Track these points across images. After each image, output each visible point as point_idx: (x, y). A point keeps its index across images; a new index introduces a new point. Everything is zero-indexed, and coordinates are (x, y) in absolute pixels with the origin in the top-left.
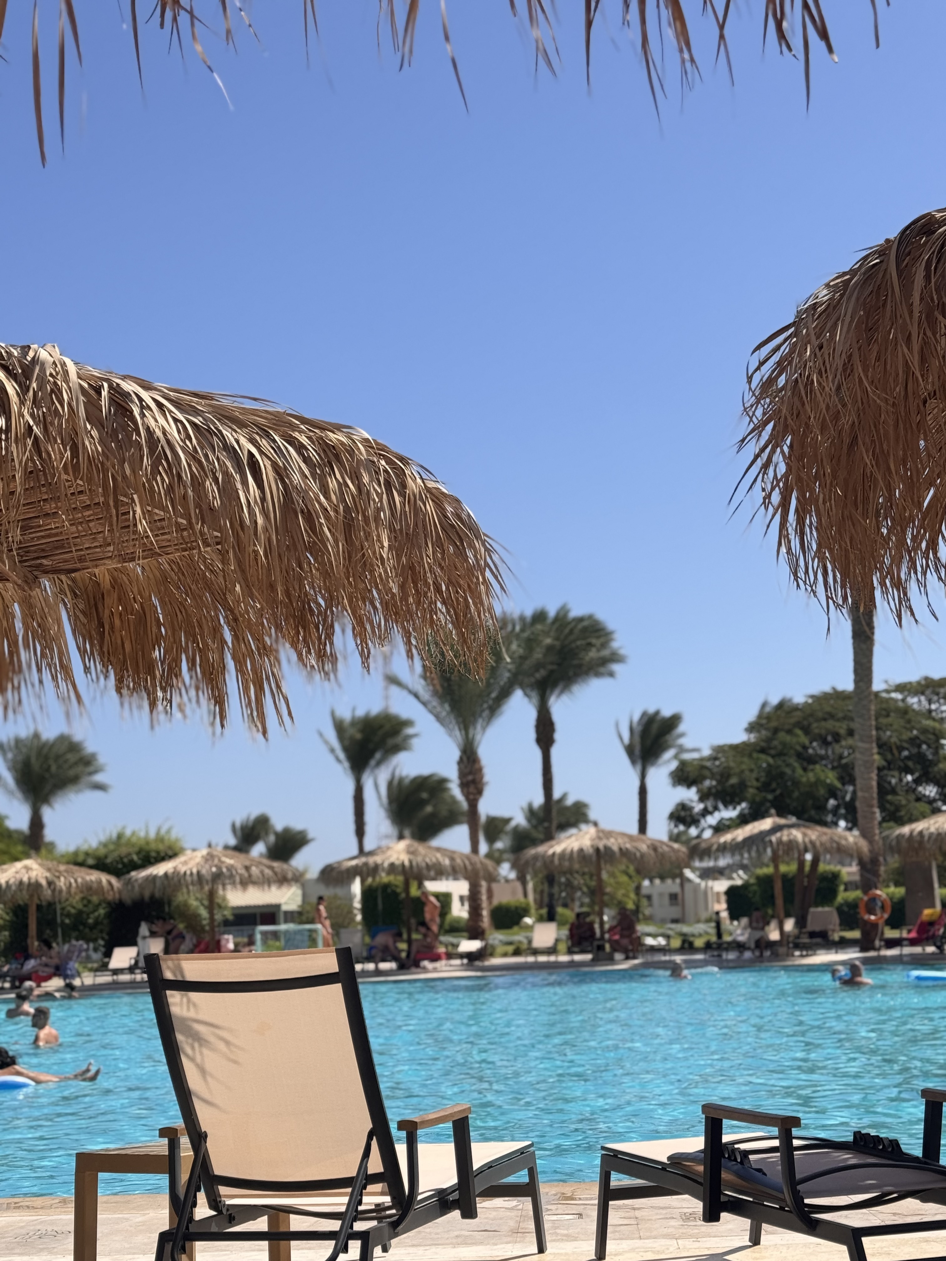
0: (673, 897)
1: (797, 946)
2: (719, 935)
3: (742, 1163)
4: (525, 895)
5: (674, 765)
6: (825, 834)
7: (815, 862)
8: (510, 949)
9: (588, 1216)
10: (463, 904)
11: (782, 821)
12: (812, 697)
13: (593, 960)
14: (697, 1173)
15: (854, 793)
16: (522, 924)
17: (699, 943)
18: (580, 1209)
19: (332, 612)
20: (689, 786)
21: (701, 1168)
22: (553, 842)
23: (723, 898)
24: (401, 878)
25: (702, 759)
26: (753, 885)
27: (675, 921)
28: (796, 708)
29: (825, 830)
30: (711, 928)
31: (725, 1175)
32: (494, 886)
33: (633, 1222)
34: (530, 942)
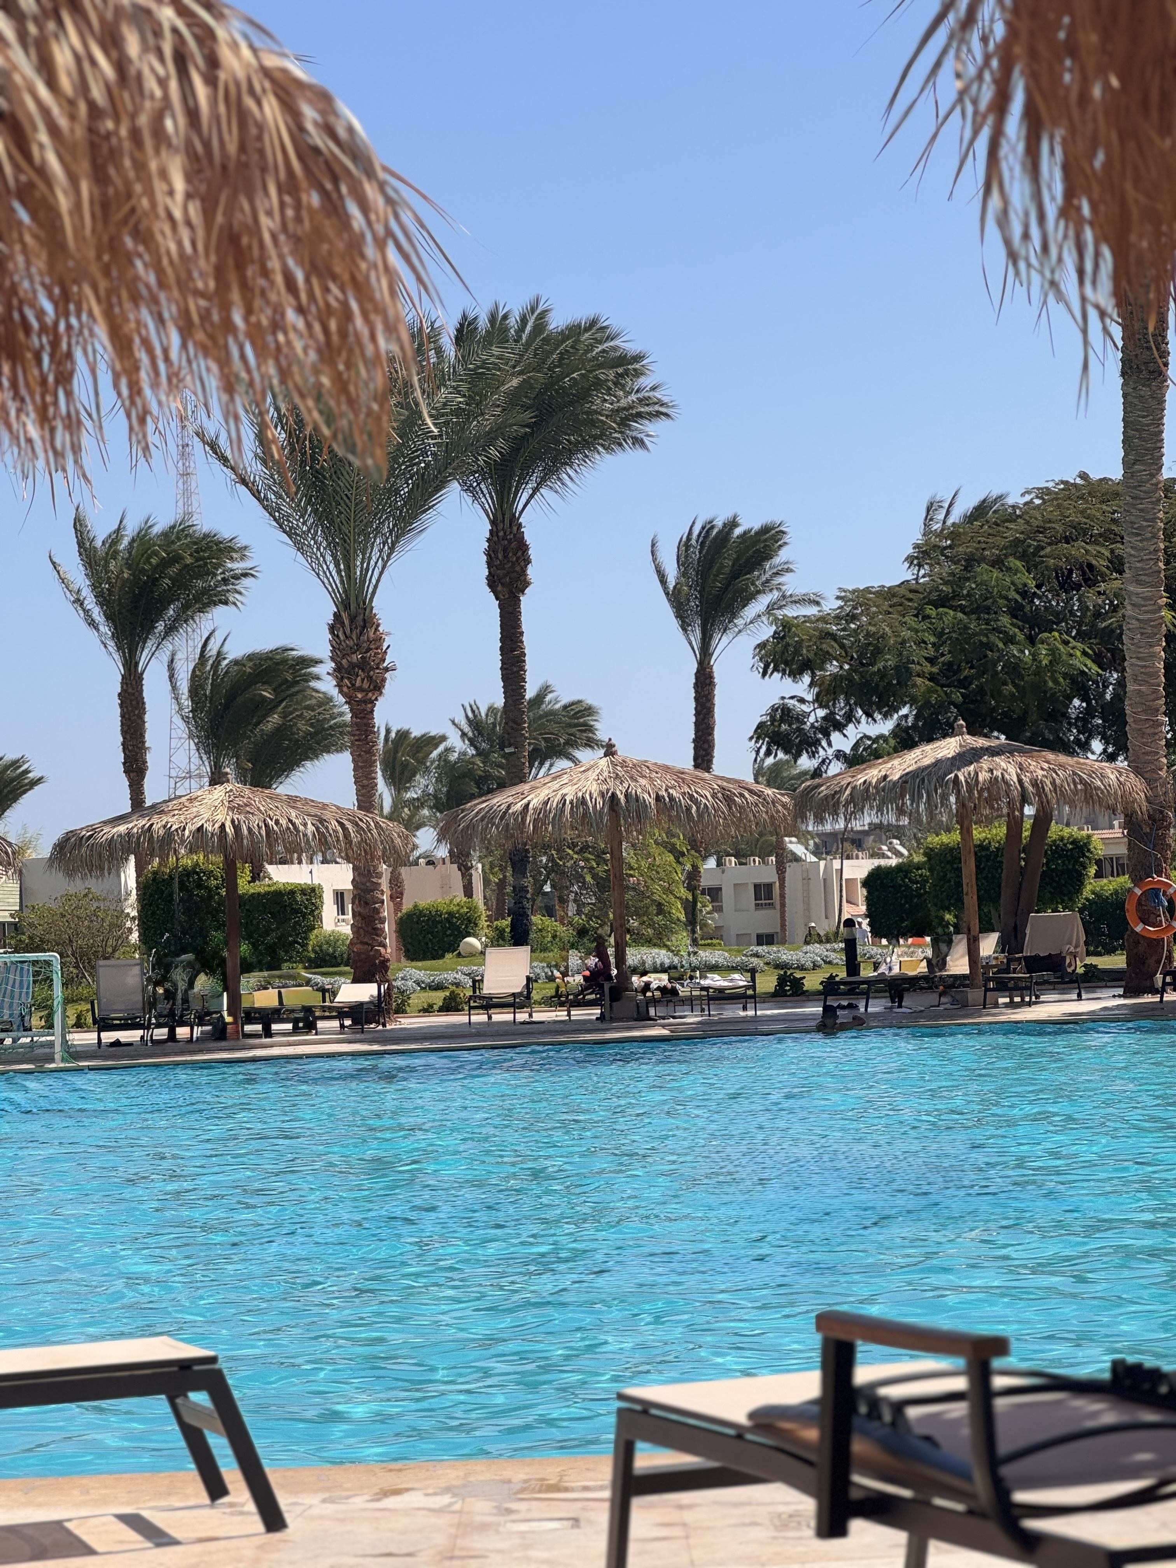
0: (763, 892)
1: (1002, 987)
2: (852, 966)
3: (893, 1424)
4: (468, 891)
5: (766, 631)
6: (1062, 766)
7: (1042, 821)
8: (438, 997)
9: (590, 1522)
10: (342, 911)
11: (981, 742)
12: (1043, 492)
13: (601, 1018)
14: (805, 1444)
15: (1121, 684)
16: (462, 948)
17: (812, 982)
18: (574, 1510)
19: (69, 327)
20: (795, 674)
21: (812, 1434)
22: (526, 787)
23: (861, 893)
24: (218, 859)
25: (823, 619)
26: (918, 867)
27: (765, 939)
28: (1011, 516)
29: (1063, 758)
30: (836, 953)
31: (859, 1446)
32: (404, 871)
33: (677, 1532)
34: (477, 983)
